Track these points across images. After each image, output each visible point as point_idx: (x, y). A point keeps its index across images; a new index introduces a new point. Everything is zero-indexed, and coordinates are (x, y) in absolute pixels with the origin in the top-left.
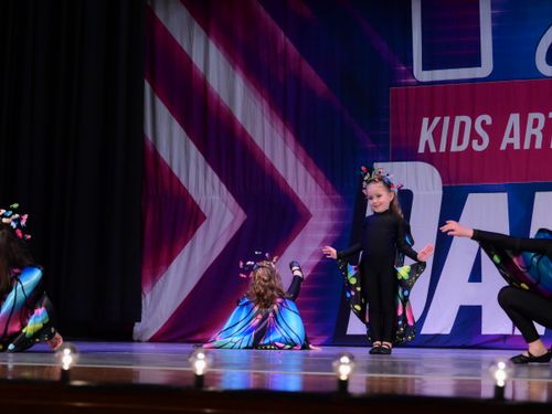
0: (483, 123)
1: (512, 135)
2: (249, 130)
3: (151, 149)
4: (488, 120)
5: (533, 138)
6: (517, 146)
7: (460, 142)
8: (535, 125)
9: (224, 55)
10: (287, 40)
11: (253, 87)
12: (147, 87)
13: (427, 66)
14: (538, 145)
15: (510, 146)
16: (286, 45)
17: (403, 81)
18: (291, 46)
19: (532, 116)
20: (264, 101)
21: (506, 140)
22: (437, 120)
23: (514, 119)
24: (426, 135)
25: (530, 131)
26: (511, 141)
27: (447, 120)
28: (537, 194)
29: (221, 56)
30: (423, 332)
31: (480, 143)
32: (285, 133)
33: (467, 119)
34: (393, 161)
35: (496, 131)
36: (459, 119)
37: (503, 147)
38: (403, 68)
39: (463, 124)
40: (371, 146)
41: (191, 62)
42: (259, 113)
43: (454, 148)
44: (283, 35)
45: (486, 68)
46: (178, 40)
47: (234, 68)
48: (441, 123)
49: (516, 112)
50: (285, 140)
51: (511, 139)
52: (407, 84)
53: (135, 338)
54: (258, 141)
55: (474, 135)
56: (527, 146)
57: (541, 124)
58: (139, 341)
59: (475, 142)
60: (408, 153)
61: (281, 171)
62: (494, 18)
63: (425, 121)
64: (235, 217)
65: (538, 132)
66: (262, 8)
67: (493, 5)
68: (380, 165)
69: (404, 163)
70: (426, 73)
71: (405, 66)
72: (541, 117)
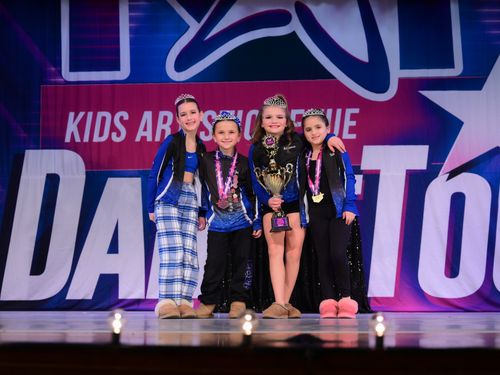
0: (121, 118)
1: (145, 129)
4: (126, 116)
5: (163, 131)
6: (149, 139)
7: (101, 134)
8: (165, 120)
13: (73, 68)
15: (144, 138)
17: (53, 80)
19: (162, 114)
21: (140, 133)
22: (82, 114)
23: (147, 116)
24: (72, 127)
25: (160, 126)
26: (144, 134)
27: (90, 114)
30: (67, 298)
31: (119, 135)
33: (108, 115)
34: (43, 148)
35: (132, 126)
36: (101, 114)
37: (138, 139)
38: (53, 69)
39: (104, 119)
40: (22, 135)
43: (96, 139)
45: (124, 72)
48: (84, 119)
49: (148, 110)
51: (144, 133)
52: (56, 83)
55: (113, 128)
56: (158, 139)
57: (170, 120)
59: (114, 135)
60: (58, 143)
62: (131, 29)
63: (72, 114)
65: (167, 128)
67: (131, 19)
68: (31, 151)
69: (52, 151)
70: (72, 74)
71: (55, 67)
72: (170, 115)
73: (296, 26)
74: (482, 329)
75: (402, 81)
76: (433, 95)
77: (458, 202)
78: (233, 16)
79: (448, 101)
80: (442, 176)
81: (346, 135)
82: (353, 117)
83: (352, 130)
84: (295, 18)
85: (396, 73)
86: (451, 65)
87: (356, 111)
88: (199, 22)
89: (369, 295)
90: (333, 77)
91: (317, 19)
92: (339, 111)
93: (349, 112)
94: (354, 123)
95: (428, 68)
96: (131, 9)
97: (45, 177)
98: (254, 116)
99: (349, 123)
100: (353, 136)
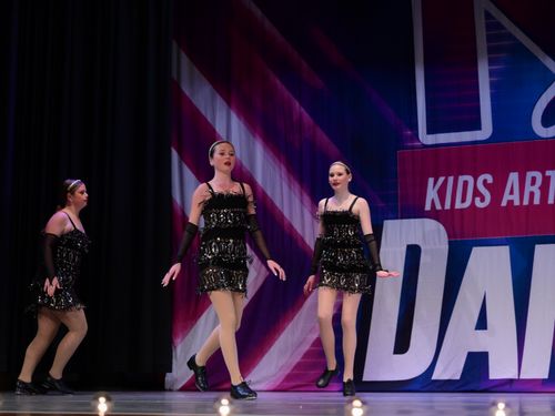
0: (485, 181)
1: (511, 193)
2: (269, 193)
3: (180, 213)
4: (490, 179)
5: (532, 194)
6: (517, 203)
7: (463, 200)
8: (534, 181)
9: (246, 125)
10: (302, 110)
11: (271, 154)
12: (175, 155)
13: (428, 133)
14: (537, 201)
15: (510, 202)
16: (301, 114)
17: (410, 144)
18: (306, 115)
19: (530, 175)
20: (283, 167)
21: (507, 197)
22: (441, 179)
23: (514, 177)
24: (432, 194)
25: (528, 188)
26: (511, 198)
27: (451, 179)
28: (537, 246)
29: (242, 126)
30: (434, 378)
31: (483, 200)
32: (301, 195)
33: (470, 179)
34: (402, 218)
35: (497, 189)
36: (462, 179)
37: (504, 204)
38: (409, 132)
39: (466, 183)
40: (381, 205)
41: (214, 130)
42: (278, 177)
43: (458, 205)
44: (297, 104)
45: (485, 131)
46: (203, 112)
47: (254, 136)
48: (445, 182)
49: (515, 171)
50: (302, 202)
51: (511, 196)
52: (413, 147)
53: (167, 387)
54: (278, 203)
55: (476, 193)
56: (526, 202)
57: (539, 182)
58: (171, 390)
59: (478, 200)
60: (415, 210)
61: (299, 231)
62: (492, 85)
63: (431, 180)
64: (259, 274)
65: (536, 189)
66: (278, 82)
67: (491, 73)
68: (389, 221)
69: (412, 220)
70: (430, 136)
71: (411, 130)
72: (538, 175)
96: (491, 62)
97: (404, 249)
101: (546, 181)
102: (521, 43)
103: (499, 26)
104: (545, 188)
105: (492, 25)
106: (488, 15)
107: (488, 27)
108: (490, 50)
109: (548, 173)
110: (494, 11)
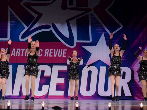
1: (13, 53)
5: (18, 54)
6: (14, 55)
14: (19, 55)
15: (13, 55)
19: (18, 49)
21: (12, 54)
23: (14, 50)
25: (17, 52)
26: (13, 54)
45: (8, 38)
49: (14, 48)
56: (16, 55)
57: (20, 51)
62: (11, 28)
65: (19, 53)
67: (11, 26)
72: (20, 50)
73: (52, 29)
74: (95, 104)
75: (77, 43)
76: (84, 47)
77: (90, 73)
78: (36, 25)
79: (88, 48)
80: (86, 67)
81: (63, 56)
82: (65, 51)
83: (65, 55)
84: (52, 27)
85: (76, 41)
86: (89, 40)
87: (66, 50)
88: (28, 27)
89: (68, 95)
90: (61, 42)
91: (57, 27)
92: (62, 50)
93: (64, 50)
94: (65, 53)
95: (83, 40)
96: (10, 23)
98: (41, 51)
99: (64, 53)
100: (65, 56)
101: (21, 51)
102: (18, 20)
103: (13, 15)
104: (21, 53)
105: (12, 15)
106: (11, 12)
107: (11, 15)
108: (11, 20)
109: (22, 49)
110: (12, 11)
